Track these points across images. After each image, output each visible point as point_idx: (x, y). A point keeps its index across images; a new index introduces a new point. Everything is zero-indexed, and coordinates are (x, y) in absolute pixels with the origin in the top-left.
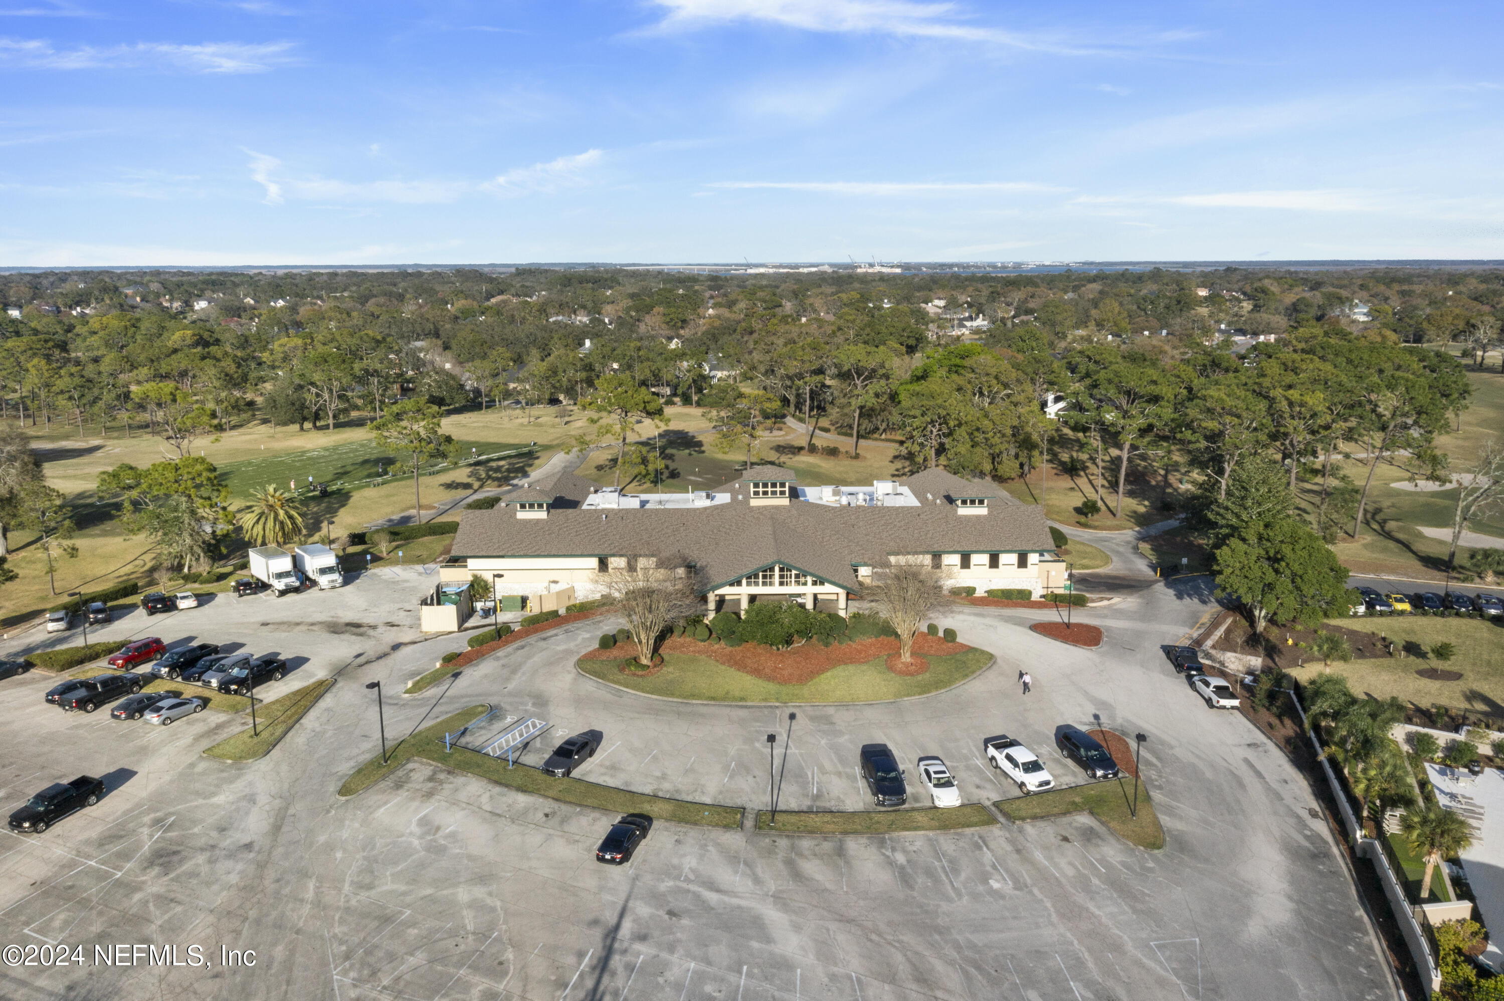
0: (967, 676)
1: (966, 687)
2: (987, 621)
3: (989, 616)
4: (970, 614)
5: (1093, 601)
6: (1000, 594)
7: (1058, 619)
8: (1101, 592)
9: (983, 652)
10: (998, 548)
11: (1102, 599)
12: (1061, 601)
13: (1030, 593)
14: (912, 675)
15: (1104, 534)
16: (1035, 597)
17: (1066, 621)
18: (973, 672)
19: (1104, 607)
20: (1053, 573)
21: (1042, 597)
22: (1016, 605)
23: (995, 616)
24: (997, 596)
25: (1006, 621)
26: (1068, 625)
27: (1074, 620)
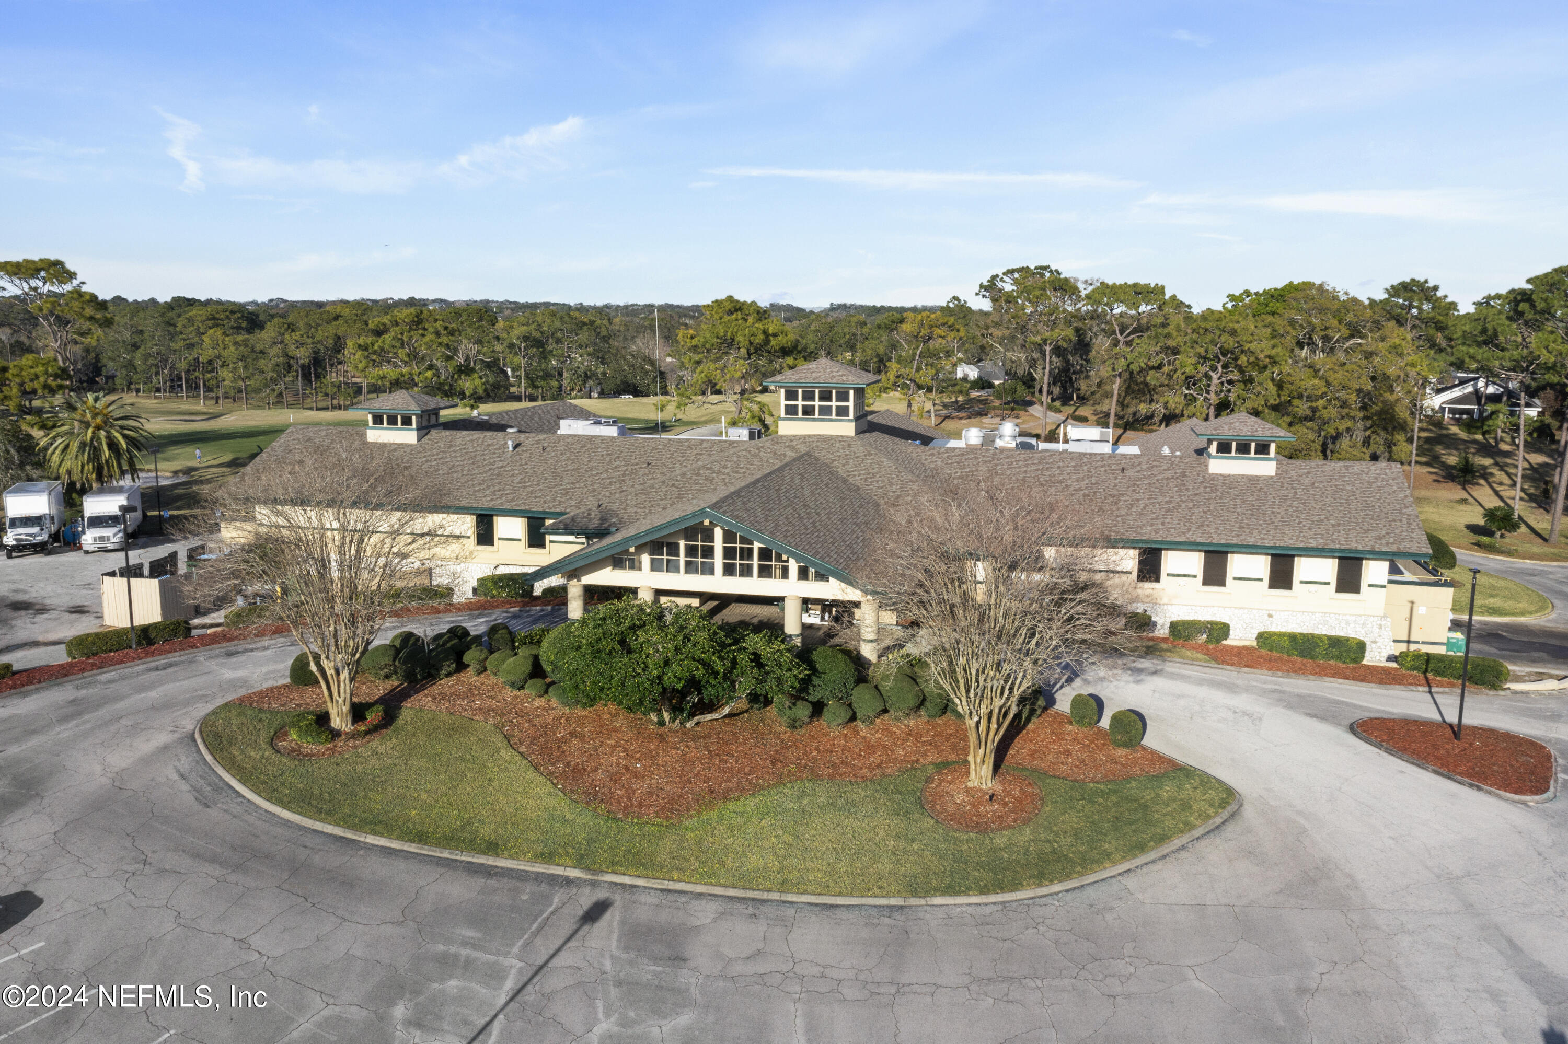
0: (1141, 848)
1: (1131, 882)
2: (1242, 701)
3: (1248, 689)
4: (1200, 682)
5: (1518, 679)
6: (1286, 643)
7: (1428, 712)
8: (1534, 661)
9: (1206, 781)
10: (1290, 543)
11: (1540, 677)
12: (1437, 672)
13: (1361, 647)
14: (981, 828)
15: (1529, 563)
16: (1375, 656)
17: (1452, 718)
18: (1162, 839)
19: (1550, 695)
20: (1420, 610)
21: (1391, 658)
22: (1323, 672)
23: (1264, 693)
24: (1281, 649)
25: (1289, 706)
26: (1457, 731)
27: (1472, 719)
